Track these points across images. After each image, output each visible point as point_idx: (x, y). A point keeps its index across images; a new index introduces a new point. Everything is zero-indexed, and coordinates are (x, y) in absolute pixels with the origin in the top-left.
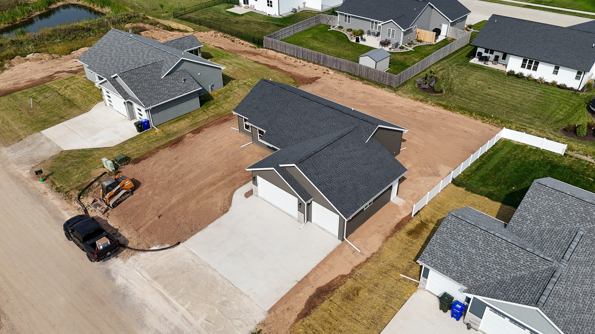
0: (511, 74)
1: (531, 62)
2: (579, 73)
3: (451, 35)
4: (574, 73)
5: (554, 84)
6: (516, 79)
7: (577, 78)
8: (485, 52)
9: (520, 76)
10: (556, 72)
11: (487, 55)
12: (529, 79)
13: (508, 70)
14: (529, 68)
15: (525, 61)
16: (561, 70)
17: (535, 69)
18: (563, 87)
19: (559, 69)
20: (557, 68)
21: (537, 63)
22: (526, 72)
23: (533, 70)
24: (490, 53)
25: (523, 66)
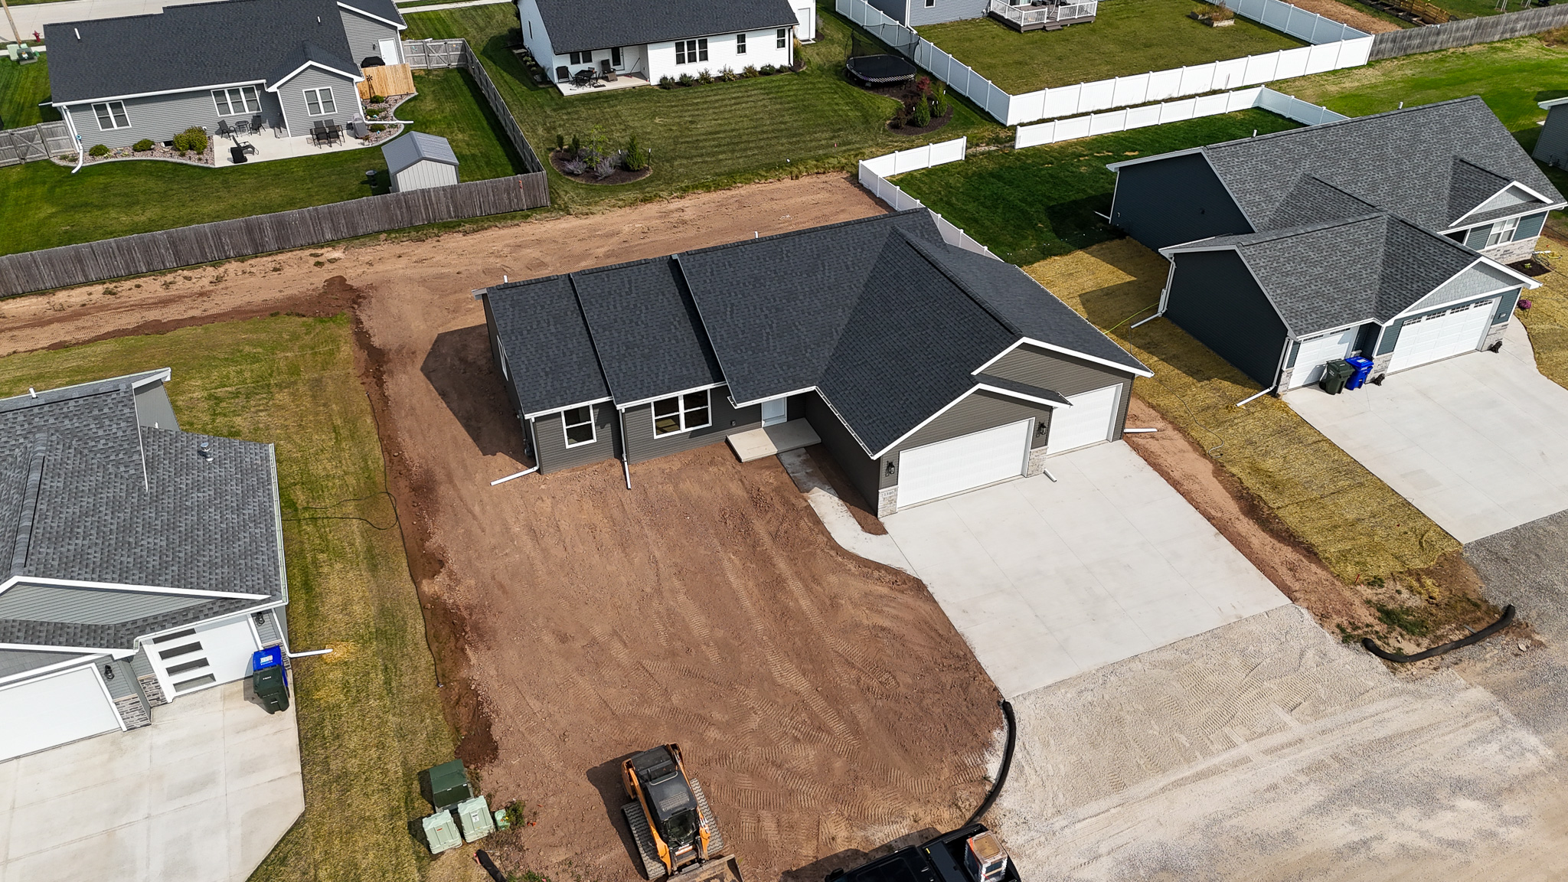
0: (665, 84)
1: (691, 45)
2: (781, 33)
3: (415, 63)
4: (772, 38)
5: (750, 72)
6: (682, 91)
7: (781, 44)
8: (572, 63)
9: (685, 82)
10: (742, 49)
11: (583, 66)
12: (705, 79)
13: (654, 80)
14: (692, 59)
15: (679, 47)
16: (750, 41)
17: (704, 57)
18: (767, 71)
19: (747, 39)
20: (741, 39)
21: (704, 44)
22: (693, 70)
23: (700, 60)
24: (584, 62)
25: (680, 60)
